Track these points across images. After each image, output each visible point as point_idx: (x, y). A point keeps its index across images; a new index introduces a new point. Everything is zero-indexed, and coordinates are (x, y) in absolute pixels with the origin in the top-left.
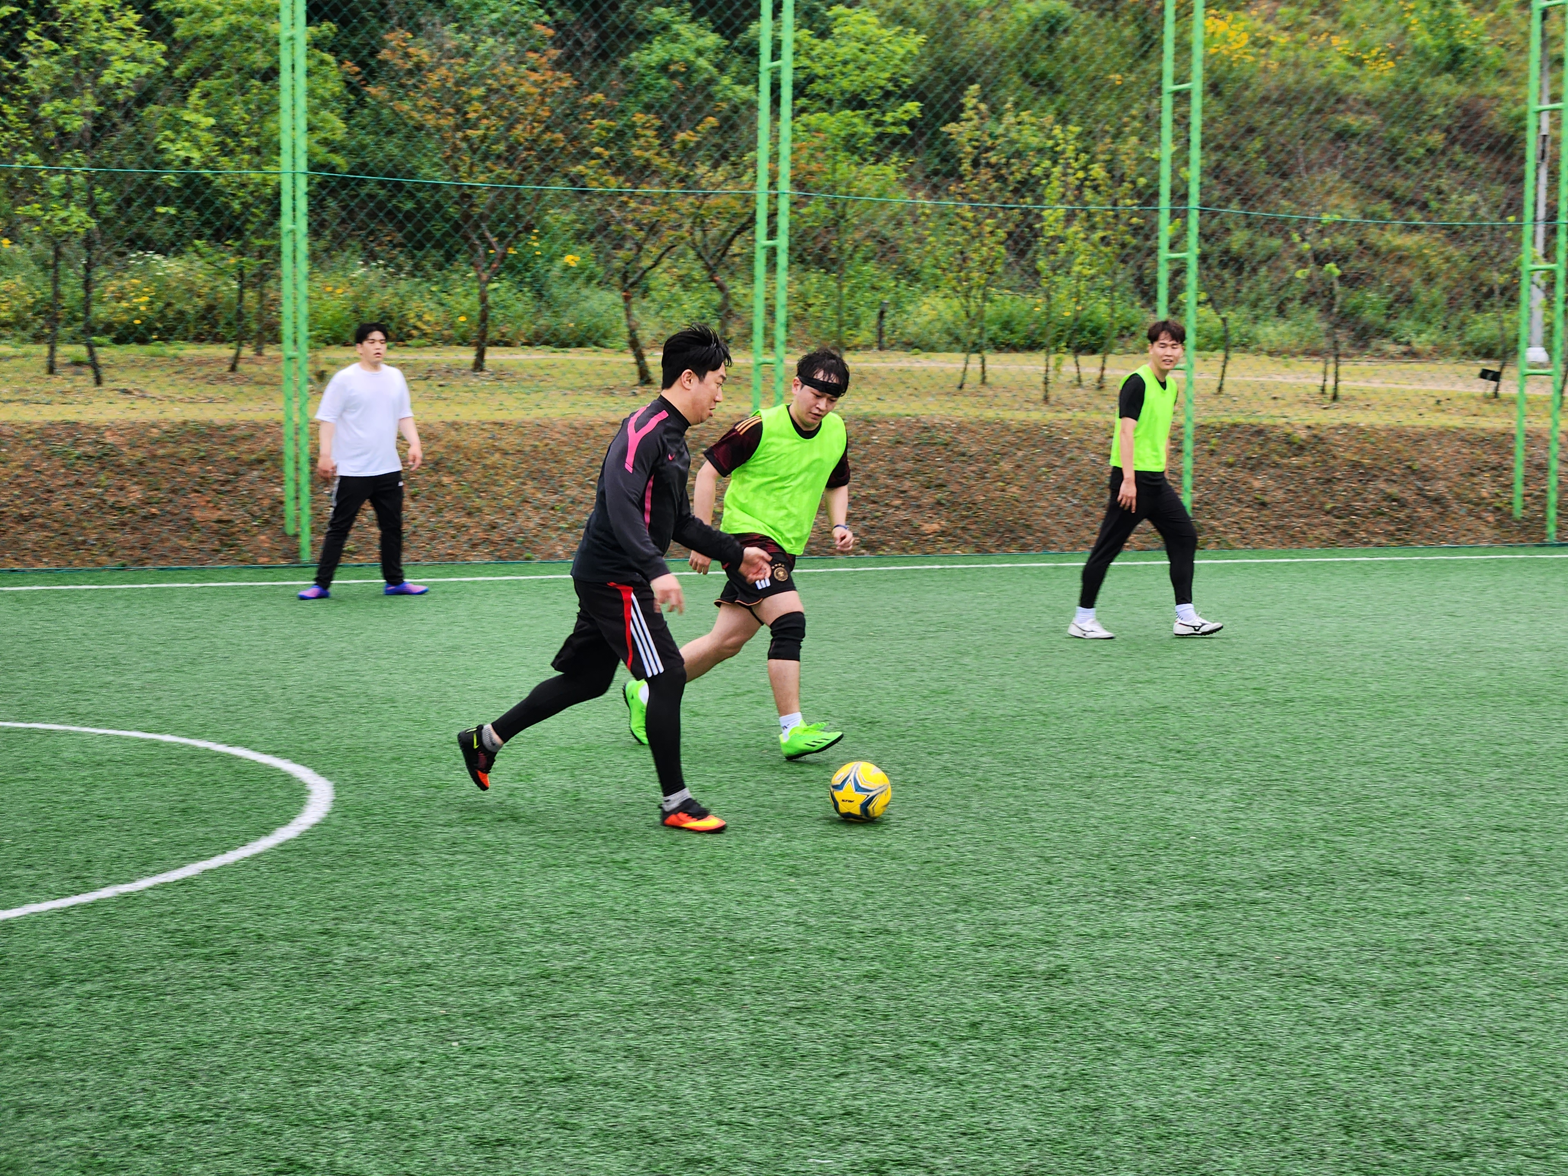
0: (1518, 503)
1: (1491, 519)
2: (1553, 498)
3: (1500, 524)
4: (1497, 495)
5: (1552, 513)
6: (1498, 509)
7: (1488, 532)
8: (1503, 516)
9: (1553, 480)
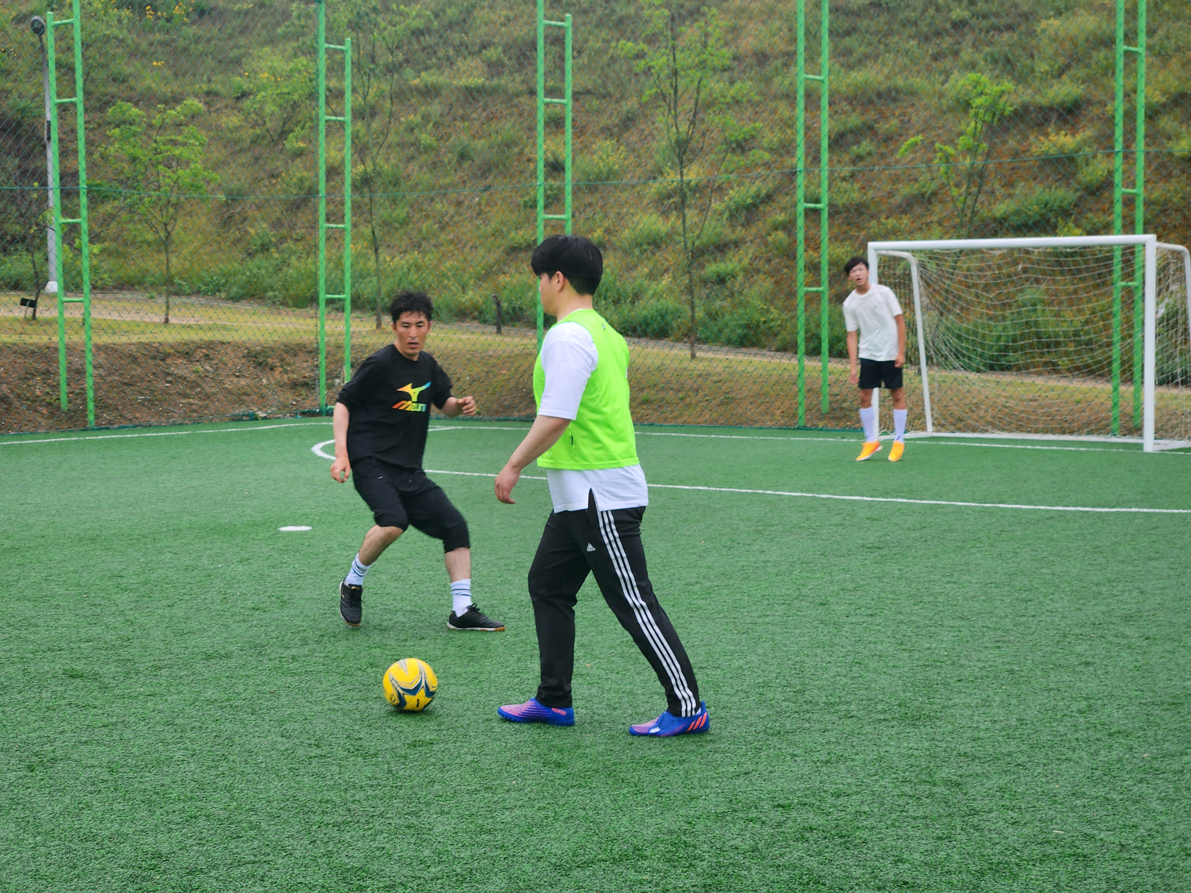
0: (64, 399)
1: (45, 412)
2: (90, 394)
3: (52, 415)
4: (48, 393)
5: (91, 406)
6: (50, 404)
7: (44, 422)
8: (54, 408)
9: (90, 382)
